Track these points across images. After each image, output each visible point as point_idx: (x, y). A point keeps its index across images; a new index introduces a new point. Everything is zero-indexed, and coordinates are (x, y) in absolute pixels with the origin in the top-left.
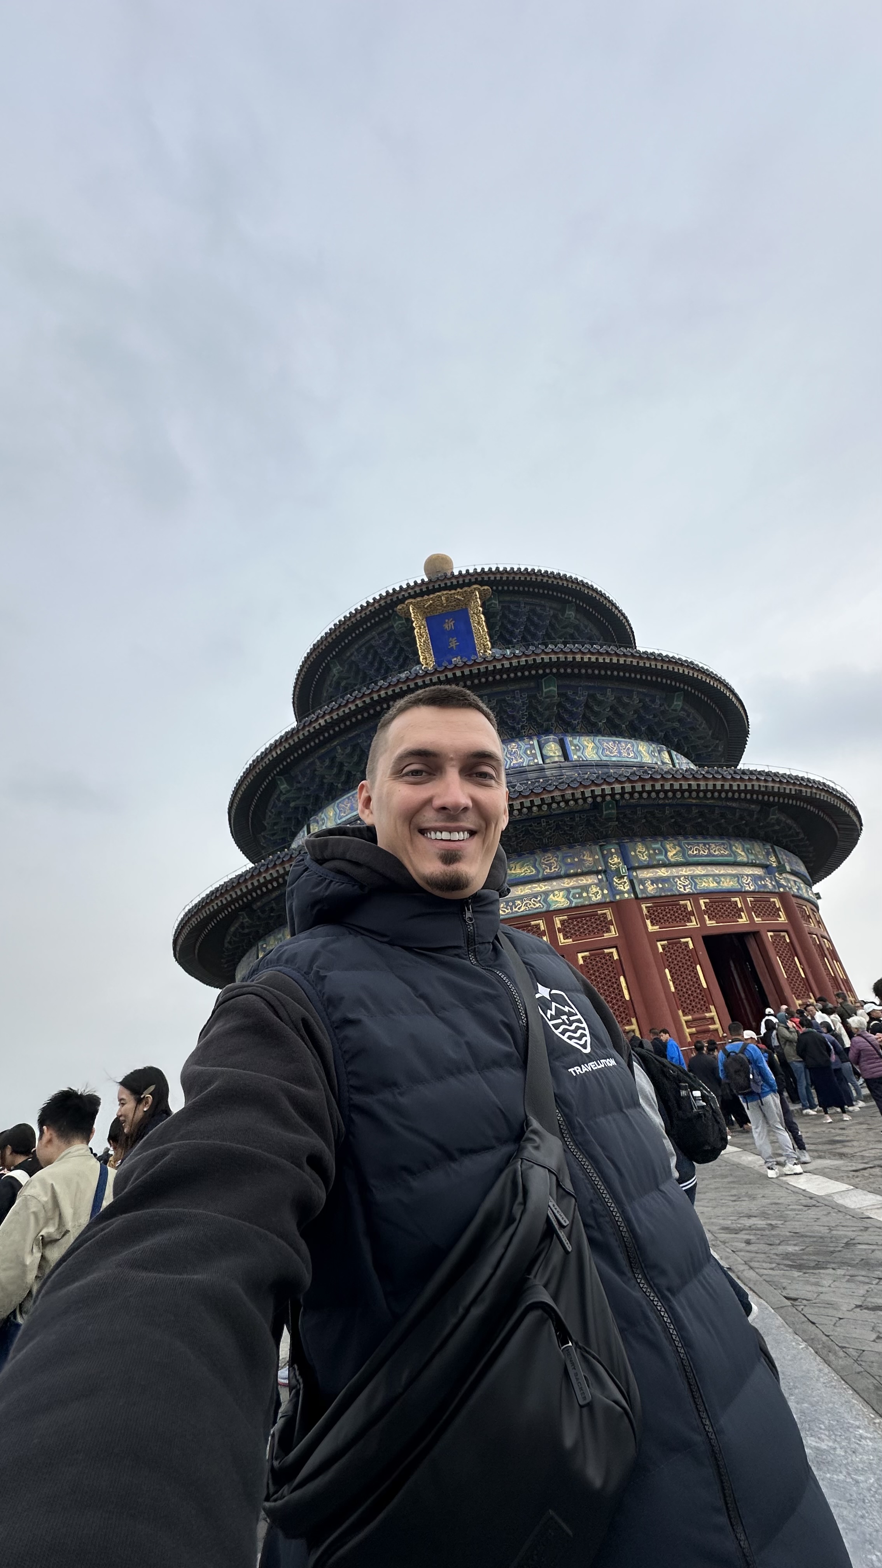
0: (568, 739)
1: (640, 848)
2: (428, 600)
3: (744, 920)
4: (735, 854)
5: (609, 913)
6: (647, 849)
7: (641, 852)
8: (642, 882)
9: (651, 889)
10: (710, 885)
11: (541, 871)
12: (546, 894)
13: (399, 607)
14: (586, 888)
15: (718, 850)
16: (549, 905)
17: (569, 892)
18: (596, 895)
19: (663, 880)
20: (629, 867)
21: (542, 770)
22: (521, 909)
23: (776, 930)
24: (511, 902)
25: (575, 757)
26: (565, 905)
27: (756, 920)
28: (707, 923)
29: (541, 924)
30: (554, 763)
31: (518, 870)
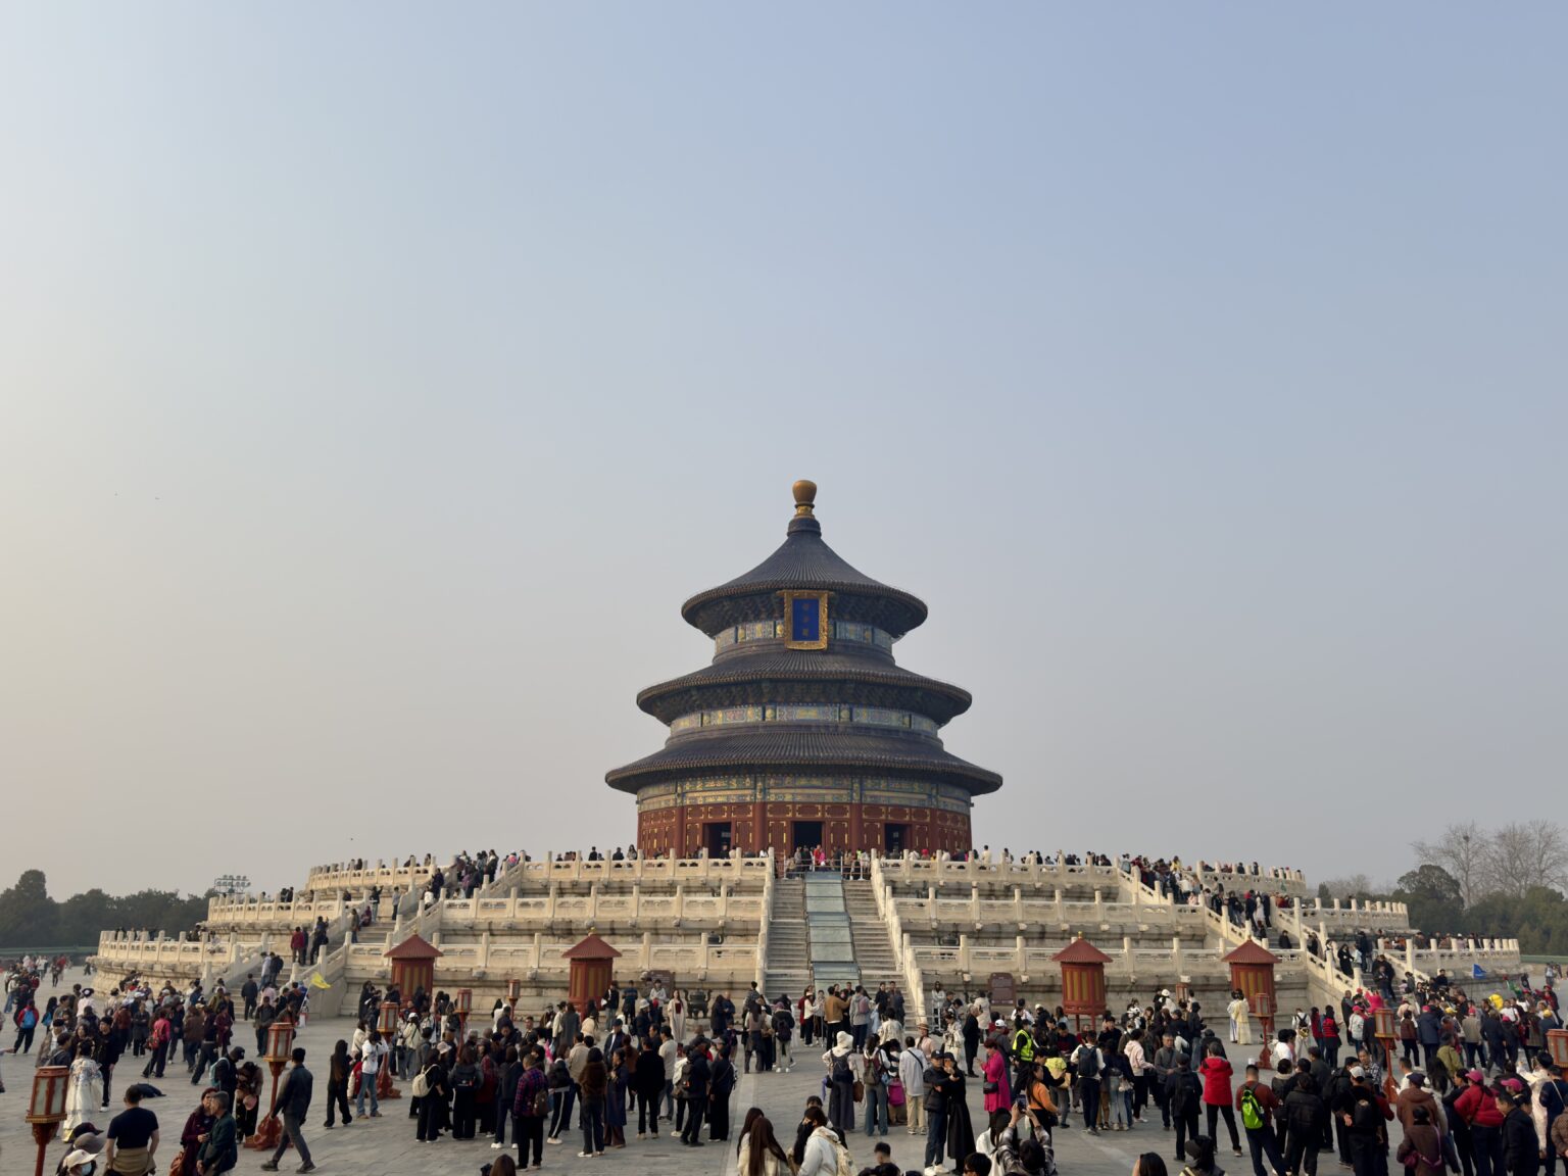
0: (855, 710)
1: (869, 781)
2: (797, 593)
3: (907, 818)
4: (913, 788)
5: (848, 807)
7: (869, 783)
8: (866, 796)
9: (869, 800)
10: (896, 802)
12: (824, 795)
13: (778, 592)
14: (841, 795)
15: (905, 785)
16: (824, 800)
17: (833, 796)
18: (845, 799)
19: (875, 797)
20: (862, 789)
21: (837, 727)
22: (813, 800)
23: (922, 825)
24: (809, 795)
25: (855, 720)
26: (831, 801)
27: (913, 819)
28: (890, 818)
29: (819, 807)
30: (844, 723)
31: (815, 782)
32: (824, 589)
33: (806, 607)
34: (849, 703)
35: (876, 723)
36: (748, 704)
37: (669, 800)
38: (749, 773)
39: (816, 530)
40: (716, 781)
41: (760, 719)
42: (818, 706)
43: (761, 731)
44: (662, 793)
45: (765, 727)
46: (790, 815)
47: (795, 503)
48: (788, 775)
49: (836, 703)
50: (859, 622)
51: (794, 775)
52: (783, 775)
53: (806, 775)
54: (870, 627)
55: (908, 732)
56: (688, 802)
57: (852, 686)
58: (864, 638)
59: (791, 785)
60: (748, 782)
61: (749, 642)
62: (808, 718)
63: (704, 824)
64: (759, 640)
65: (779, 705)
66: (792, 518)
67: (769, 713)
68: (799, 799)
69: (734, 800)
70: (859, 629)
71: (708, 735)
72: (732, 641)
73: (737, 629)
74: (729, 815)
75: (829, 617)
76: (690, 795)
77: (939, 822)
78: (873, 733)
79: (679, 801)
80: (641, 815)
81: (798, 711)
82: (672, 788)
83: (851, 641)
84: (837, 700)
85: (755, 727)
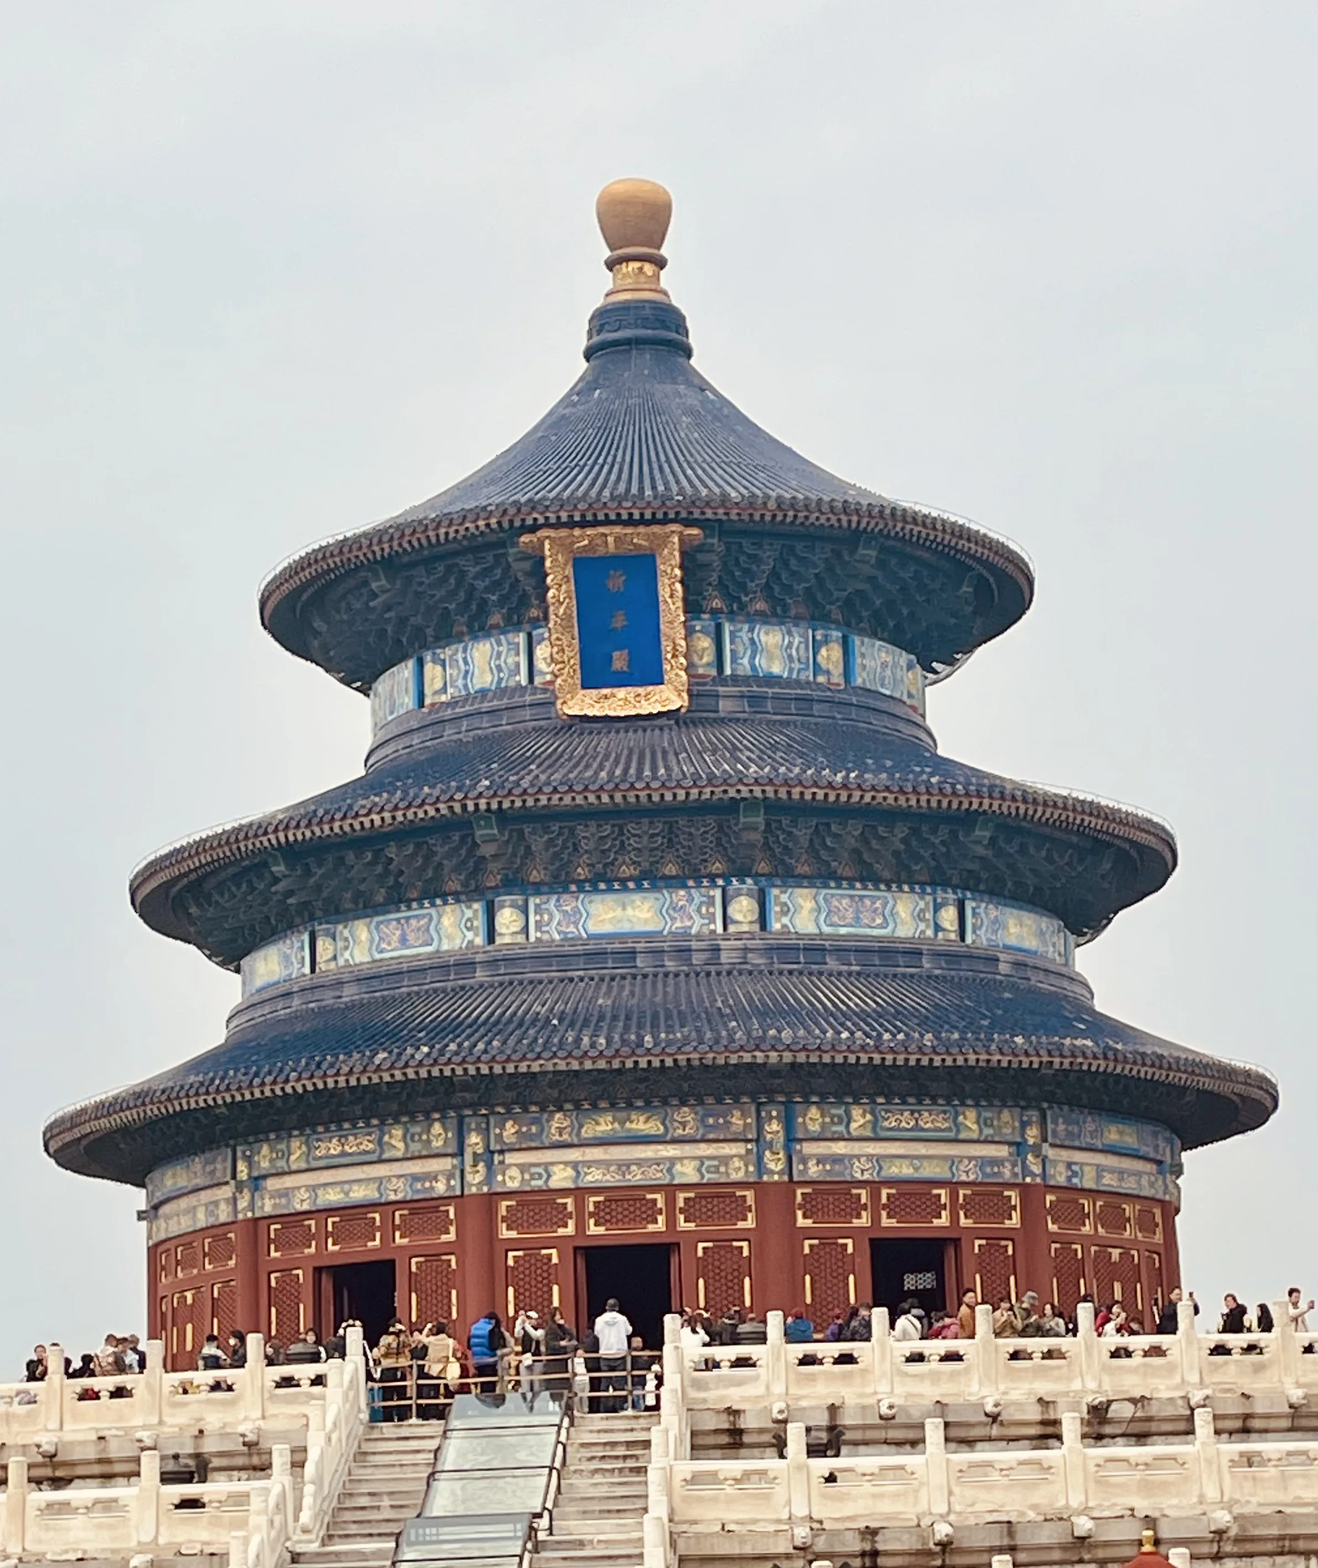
0: (774, 892)
1: (814, 1112)
2: (583, 538)
3: (944, 1220)
4: (959, 1128)
5: (749, 1196)
6: (823, 1116)
7: (813, 1119)
8: (805, 1159)
9: (814, 1171)
10: (905, 1170)
11: (671, 1131)
12: (673, 1161)
14: (726, 1160)
15: (931, 1120)
16: (673, 1177)
17: (702, 1164)
18: (738, 1171)
19: (837, 1159)
20: (791, 1139)
21: (717, 949)
22: (636, 1177)
23: (994, 1239)
24: (624, 1166)
25: (777, 926)
26: (695, 1179)
27: (963, 1222)
28: (886, 1222)
29: (660, 1199)
30: (739, 936)
31: (641, 1124)
32: (665, 521)
33: (617, 582)
34: (757, 876)
35: (843, 931)
36: (444, 896)
37: (216, 1203)
38: (443, 1111)
39: (674, 335)
40: (343, 1139)
41: (479, 940)
42: (654, 888)
43: (481, 975)
44: (199, 1181)
45: (493, 963)
46: (570, 1229)
47: (607, 253)
48: (560, 1109)
49: (712, 878)
50: (797, 620)
51: (578, 1107)
52: (543, 1110)
53: (613, 1106)
54: (836, 634)
55: (950, 957)
56: (268, 1207)
57: (759, 820)
58: (817, 669)
59: (565, 1137)
60: (439, 1134)
61: (453, 704)
62: (626, 927)
63: (318, 1270)
64: (483, 693)
65: (538, 893)
66: (599, 302)
67: (507, 920)
68: (594, 1177)
69: (397, 1191)
70: (797, 640)
71: (328, 999)
72: (409, 701)
73: (421, 664)
74: (388, 1239)
75: (692, 607)
76: (271, 1184)
77: (1052, 1227)
78: (832, 964)
79: (243, 1204)
80: (153, 1251)
81: (593, 909)
82: (221, 1167)
83: (771, 680)
84: (717, 867)
85: (465, 965)
